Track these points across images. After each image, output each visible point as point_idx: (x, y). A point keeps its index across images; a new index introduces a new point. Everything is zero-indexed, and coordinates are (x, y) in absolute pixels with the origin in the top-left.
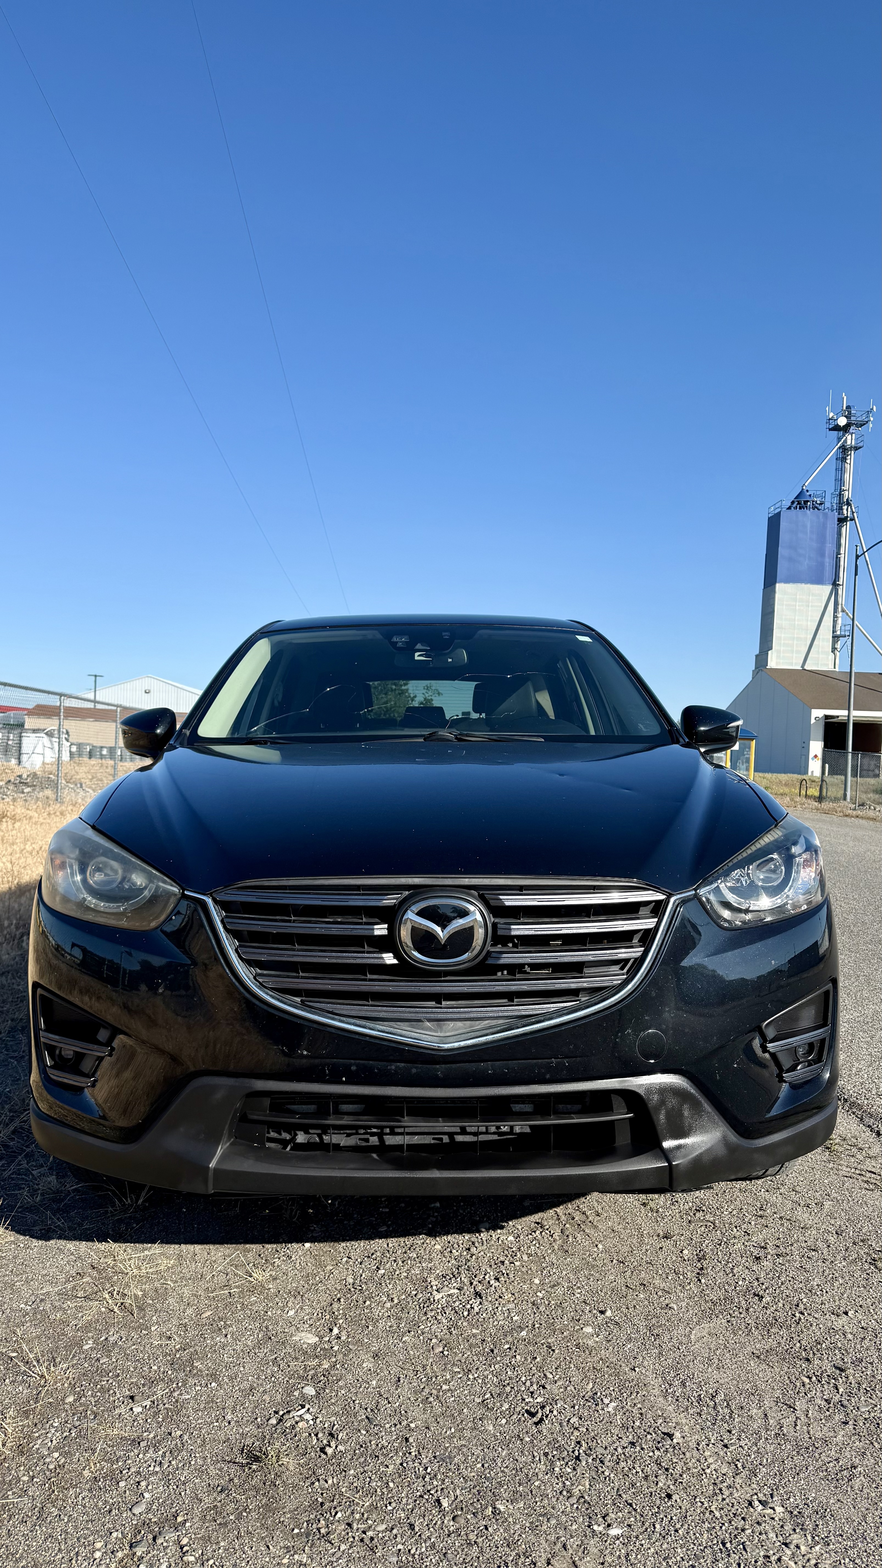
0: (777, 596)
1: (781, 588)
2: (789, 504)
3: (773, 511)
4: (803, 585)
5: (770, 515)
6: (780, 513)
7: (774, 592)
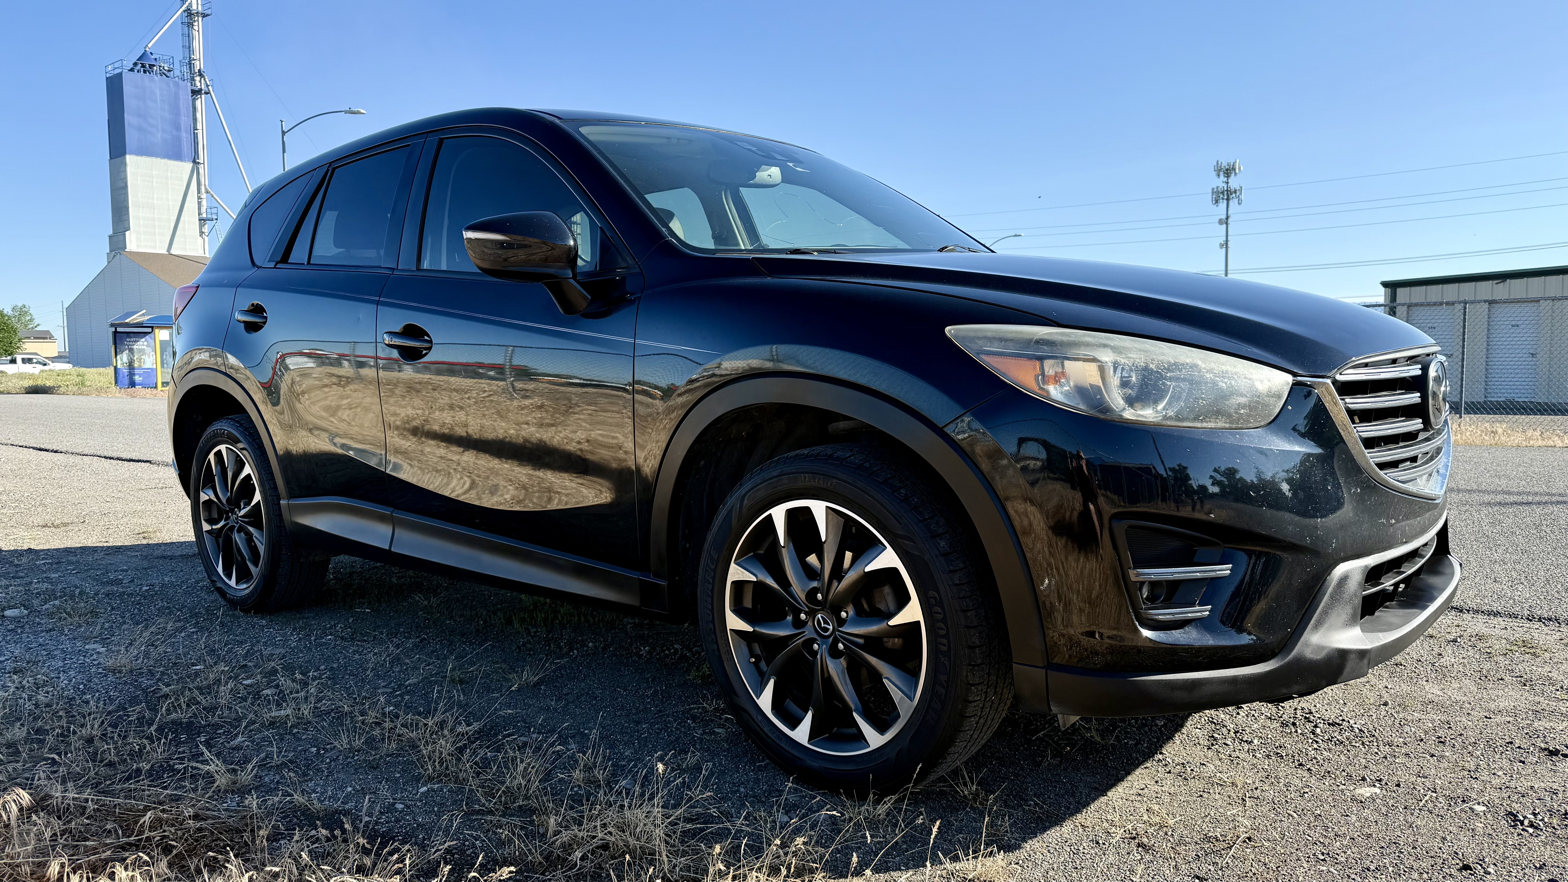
0: (129, 169)
1: (131, 161)
2: (132, 66)
3: (111, 71)
4: (159, 160)
5: (108, 75)
6: (120, 74)
7: (125, 164)
